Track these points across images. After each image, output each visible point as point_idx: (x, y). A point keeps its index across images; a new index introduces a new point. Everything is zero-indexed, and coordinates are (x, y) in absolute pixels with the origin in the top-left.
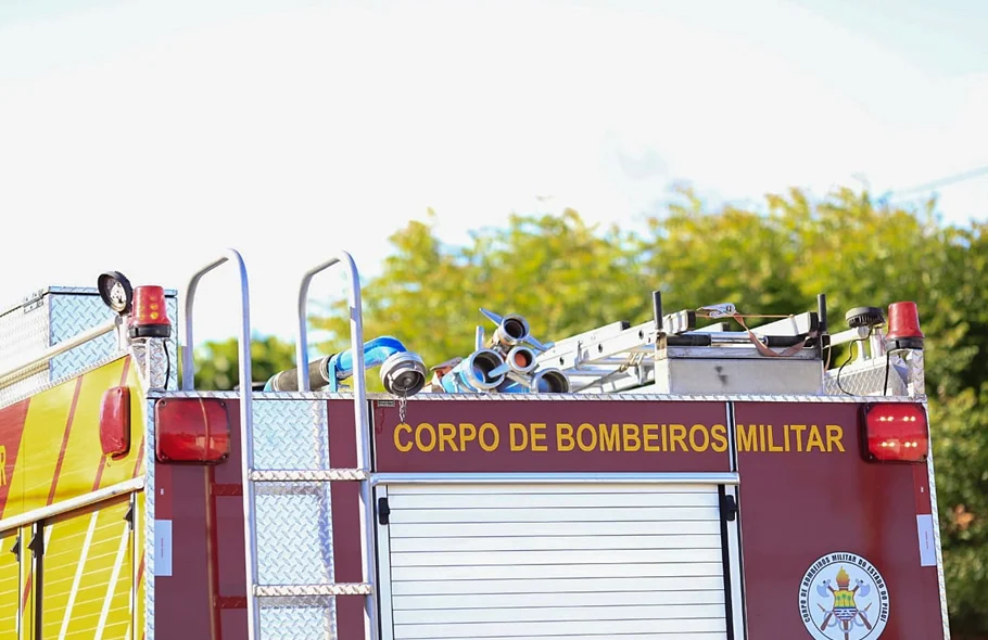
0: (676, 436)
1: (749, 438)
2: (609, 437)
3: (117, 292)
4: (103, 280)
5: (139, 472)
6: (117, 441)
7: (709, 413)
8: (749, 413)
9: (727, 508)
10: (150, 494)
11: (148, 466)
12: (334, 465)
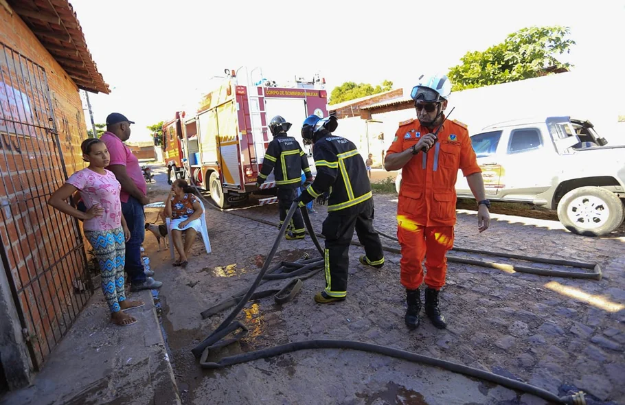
0: (299, 94)
1: (308, 94)
2: (292, 93)
3: (227, 72)
4: (226, 70)
6: (229, 93)
7: (303, 91)
8: (307, 91)
9: (305, 103)
10: (235, 100)
11: (235, 96)
12: (259, 94)
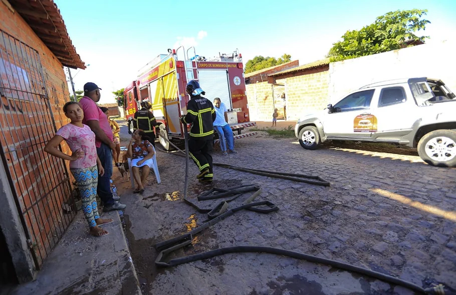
0: (222, 65)
1: (229, 66)
2: (217, 66)
4: (168, 50)
5: (175, 69)
6: (171, 66)
7: (225, 63)
8: (229, 63)
9: (227, 72)
10: (176, 71)
11: (176, 68)
12: (193, 67)
